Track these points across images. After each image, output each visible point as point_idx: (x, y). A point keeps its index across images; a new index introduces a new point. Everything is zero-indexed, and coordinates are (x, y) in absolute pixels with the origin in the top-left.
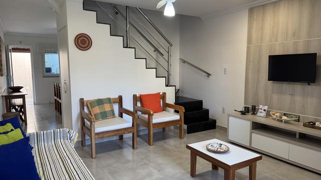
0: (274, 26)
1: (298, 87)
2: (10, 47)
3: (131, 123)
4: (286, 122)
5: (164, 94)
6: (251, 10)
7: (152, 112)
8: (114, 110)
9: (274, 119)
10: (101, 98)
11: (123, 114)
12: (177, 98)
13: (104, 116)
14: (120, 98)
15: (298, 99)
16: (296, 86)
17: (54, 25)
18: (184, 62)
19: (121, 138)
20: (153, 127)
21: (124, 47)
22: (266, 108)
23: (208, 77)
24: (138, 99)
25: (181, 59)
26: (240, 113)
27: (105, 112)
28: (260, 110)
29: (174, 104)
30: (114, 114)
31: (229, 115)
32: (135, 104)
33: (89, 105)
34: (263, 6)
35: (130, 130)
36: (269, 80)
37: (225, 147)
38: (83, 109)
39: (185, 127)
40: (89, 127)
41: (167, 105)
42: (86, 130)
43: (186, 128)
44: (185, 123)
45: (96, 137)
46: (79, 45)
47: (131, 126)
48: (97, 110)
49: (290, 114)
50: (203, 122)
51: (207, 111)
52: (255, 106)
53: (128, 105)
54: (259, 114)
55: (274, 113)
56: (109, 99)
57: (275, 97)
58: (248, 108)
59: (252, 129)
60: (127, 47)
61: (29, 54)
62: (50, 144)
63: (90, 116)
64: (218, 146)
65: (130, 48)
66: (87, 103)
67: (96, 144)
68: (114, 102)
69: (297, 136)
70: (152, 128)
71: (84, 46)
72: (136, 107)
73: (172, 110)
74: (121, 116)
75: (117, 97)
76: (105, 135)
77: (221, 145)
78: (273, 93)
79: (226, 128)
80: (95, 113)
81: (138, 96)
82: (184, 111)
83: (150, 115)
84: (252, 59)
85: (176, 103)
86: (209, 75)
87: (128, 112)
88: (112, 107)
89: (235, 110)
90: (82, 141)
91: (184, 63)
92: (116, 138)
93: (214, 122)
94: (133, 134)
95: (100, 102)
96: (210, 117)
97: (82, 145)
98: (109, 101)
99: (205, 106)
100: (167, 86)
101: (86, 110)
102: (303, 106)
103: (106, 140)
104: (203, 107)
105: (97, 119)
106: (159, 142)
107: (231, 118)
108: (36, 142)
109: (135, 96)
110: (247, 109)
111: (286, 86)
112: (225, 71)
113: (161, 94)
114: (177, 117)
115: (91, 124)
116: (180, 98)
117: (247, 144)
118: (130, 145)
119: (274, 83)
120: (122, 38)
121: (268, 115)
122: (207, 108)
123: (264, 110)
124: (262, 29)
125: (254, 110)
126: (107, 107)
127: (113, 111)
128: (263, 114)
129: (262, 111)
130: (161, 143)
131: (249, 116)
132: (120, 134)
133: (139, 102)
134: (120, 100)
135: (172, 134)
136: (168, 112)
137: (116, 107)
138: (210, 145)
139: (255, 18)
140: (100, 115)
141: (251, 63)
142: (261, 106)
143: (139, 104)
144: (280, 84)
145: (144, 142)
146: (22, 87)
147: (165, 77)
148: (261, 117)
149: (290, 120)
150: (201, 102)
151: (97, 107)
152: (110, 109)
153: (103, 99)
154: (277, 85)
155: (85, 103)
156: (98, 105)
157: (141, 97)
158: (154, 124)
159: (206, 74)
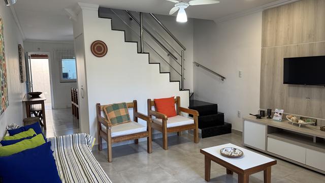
0: (288, 29)
1: (315, 90)
2: (29, 54)
3: (146, 128)
4: (303, 126)
5: (178, 98)
6: (265, 13)
7: (166, 117)
8: (130, 114)
9: (290, 123)
10: (117, 102)
11: (138, 118)
12: (191, 102)
13: (120, 120)
14: (135, 103)
15: (315, 103)
16: (312, 89)
17: (71, 32)
18: (198, 65)
19: (136, 142)
20: (168, 132)
21: (138, 53)
22: (282, 111)
23: (223, 80)
24: (153, 103)
26: (256, 117)
27: (121, 116)
28: (276, 114)
29: (188, 108)
30: (129, 119)
31: (244, 120)
32: (149, 109)
33: (105, 110)
34: (278, 8)
35: (144, 135)
36: (285, 83)
37: (239, 152)
38: (100, 114)
39: (200, 131)
40: (106, 132)
41: (181, 110)
42: (102, 135)
43: (201, 133)
44: (199, 127)
45: (113, 141)
46: (95, 52)
47: (146, 130)
48: (113, 115)
49: (307, 118)
50: (218, 126)
51: (222, 115)
52: (271, 110)
53: (143, 109)
54: (274, 118)
55: (290, 116)
56: (124, 104)
57: (291, 101)
58: (264, 112)
59: (268, 133)
60: (141, 53)
61: (47, 60)
62: (69, 148)
63: (106, 120)
64: (232, 151)
65: (144, 53)
66: (103, 108)
67: (112, 148)
68: (129, 107)
69: (315, 140)
70: (166, 133)
71: (99, 53)
72: (150, 111)
73: (187, 114)
74: (136, 120)
75: (132, 101)
76: (121, 140)
77: (235, 149)
78: (289, 96)
79: (242, 132)
80: (111, 117)
81: (152, 100)
82: (198, 115)
83: (164, 120)
84: (266, 63)
85: (190, 107)
86: (224, 78)
87: (143, 117)
88: (127, 112)
89: (250, 114)
90: (99, 145)
92: (131, 142)
93: (230, 126)
94: (148, 138)
95: (116, 107)
96: (225, 121)
97: (99, 149)
98: (124, 105)
99: (220, 110)
100: (181, 90)
101: (102, 115)
102: (321, 109)
103: (121, 144)
104: (218, 111)
105: (113, 124)
106: (174, 146)
107: (246, 122)
108: (56, 146)
109: (149, 101)
110: (262, 112)
111: (303, 90)
112: (240, 74)
113: (175, 98)
114: (191, 121)
115: (108, 128)
116: (194, 102)
117: (263, 149)
118: (145, 149)
119: (289, 86)
120: (136, 43)
121: (284, 118)
122: (222, 112)
123: (280, 114)
124: (277, 31)
125: (270, 114)
126: (122, 112)
127: (128, 116)
128: (279, 118)
129: (278, 115)
130: (175, 147)
131: (265, 120)
132: (135, 138)
133: (154, 106)
134: (135, 105)
135: (186, 138)
136: (183, 116)
137: (131, 112)
138: (224, 150)
139: (269, 20)
140: (116, 120)
141: (266, 66)
142: (277, 110)
143: (153, 109)
144: (297, 88)
145: (159, 146)
146: (41, 93)
147: (179, 81)
148: (277, 121)
149: (306, 124)
150: (215, 106)
151: (113, 112)
152: (125, 114)
153: (119, 104)
154: (292, 89)
155: (101, 108)
156: (114, 110)
157: (155, 101)
158: (168, 129)
159: (220, 78)
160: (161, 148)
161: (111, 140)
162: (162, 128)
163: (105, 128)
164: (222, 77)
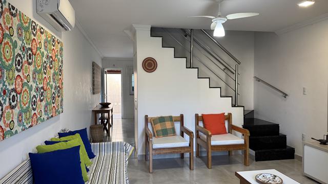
2: (106, 70)
3: (189, 142)
5: (230, 115)
7: (210, 134)
8: (175, 128)
10: (163, 115)
11: (185, 134)
12: (246, 120)
13: (165, 133)
14: (182, 116)
19: (182, 156)
20: (212, 149)
21: (187, 68)
23: (285, 97)
24: (200, 119)
25: (255, 77)
26: (319, 142)
27: (166, 129)
29: (241, 127)
30: (174, 132)
31: (305, 144)
32: (197, 124)
33: (152, 122)
35: (186, 150)
37: (279, 180)
38: (147, 125)
39: (253, 153)
41: (233, 128)
43: (254, 155)
45: (154, 152)
46: (146, 68)
47: (188, 145)
48: (159, 127)
50: (276, 150)
51: (285, 137)
53: (190, 125)
56: (171, 117)
60: (190, 68)
61: (120, 75)
63: (149, 132)
64: (271, 178)
65: (193, 68)
66: (151, 120)
67: (153, 160)
68: (176, 121)
70: (210, 150)
71: (150, 68)
72: (197, 126)
74: (182, 135)
75: (179, 115)
76: (162, 152)
77: (275, 176)
80: (157, 129)
81: (200, 115)
82: (249, 135)
83: (209, 137)
85: (244, 126)
86: (286, 95)
87: (187, 132)
88: (173, 125)
91: (259, 81)
93: (293, 150)
94: (190, 153)
95: (162, 120)
96: (288, 144)
97: (146, 159)
98: (171, 119)
99: (282, 131)
100: (234, 106)
101: (149, 126)
104: (280, 132)
105: (158, 136)
106: (219, 166)
107: (306, 147)
108: (98, 151)
109: (197, 116)
112: (304, 91)
113: (226, 114)
114: (241, 141)
115: (149, 139)
116: (255, 120)
120: (185, 59)
122: (285, 134)
126: (168, 125)
127: (173, 130)
130: (222, 168)
133: (202, 122)
134: (181, 119)
135: (237, 159)
137: (177, 126)
140: (161, 132)
143: (201, 124)
146: (110, 104)
147: (232, 97)
150: (277, 126)
151: (159, 124)
152: (171, 127)
153: (165, 117)
155: (149, 120)
156: (160, 122)
157: (203, 115)
158: (212, 146)
159: (281, 94)
160: (205, 166)
161: (152, 151)
164: (284, 93)
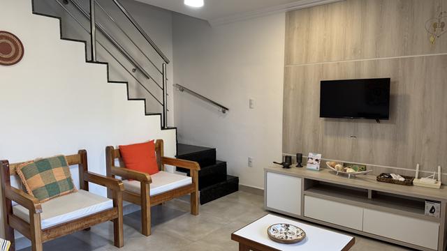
0: (325, 40)
1: (363, 126)
3: (112, 200)
4: (353, 176)
5: (160, 142)
6: (290, 14)
7: (148, 177)
8: (73, 177)
9: (335, 173)
10: (44, 156)
11: (89, 183)
12: (179, 146)
13: (54, 190)
14: (83, 154)
15: (363, 142)
16: (359, 124)
18: (182, 89)
20: (151, 203)
21: (87, 61)
22: (319, 156)
23: (224, 112)
24: (117, 154)
25: (176, 85)
26: (282, 166)
27: (55, 183)
28: (310, 161)
29: (174, 158)
30: (72, 186)
31: (267, 171)
32: (110, 164)
33: (20, 173)
34: (308, 10)
36: (321, 117)
38: (8, 181)
41: (164, 162)
42: (14, 223)
43: (199, 196)
45: (45, 236)
47: (112, 205)
48: (37, 181)
49: (353, 164)
51: (224, 165)
52: (301, 155)
53: (97, 166)
54: (309, 166)
55: (332, 163)
56: (61, 158)
57: (329, 141)
58: (290, 157)
59: (305, 190)
60: (92, 61)
63: (22, 193)
64: (283, 229)
65: (97, 62)
66: (15, 169)
68: (71, 164)
69: (370, 196)
73: (172, 168)
74: (85, 187)
75: (76, 153)
76: (62, 231)
77: (288, 226)
78: (326, 134)
80: (35, 186)
81: (115, 148)
82: (199, 169)
83: (145, 183)
84: (292, 87)
85: (177, 156)
86: (226, 109)
87: (97, 179)
88: (68, 172)
89: (274, 163)
91: (183, 91)
93: (236, 180)
94: (116, 220)
95: (43, 165)
96: (229, 173)
98: (62, 161)
99: (220, 157)
100: (163, 128)
101: (14, 183)
102: (371, 151)
104: (217, 158)
105: (40, 199)
109: (109, 150)
110: (288, 159)
111: (345, 125)
112: (251, 104)
113: (155, 142)
117: (298, 213)
118: (108, 241)
119: (326, 120)
120: (84, 44)
121: (323, 166)
122: (224, 160)
123: (317, 160)
124: (308, 42)
125: (301, 161)
126: (58, 174)
127: (70, 180)
128: (316, 166)
129: (314, 161)
131: (294, 169)
133: (117, 159)
134: (82, 157)
136: (167, 171)
137: (75, 172)
138: (272, 229)
139: (297, 25)
140: (45, 191)
141: (291, 92)
142: (311, 155)
143: (117, 163)
144: (337, 123)
145: (132, 230)
147: (161, 114)
148: (312, 170)
149: (358, 174)
150: (213, 152)
151: (39, 175)
152: (65, 177)
153: (50, 159)
154: (331, 124)
155: (11, 169)
156: (41, 171)
157: (121, 149)
158: (151, 197)
159: (221, 109)
160: (137, 233)
161: (42, 234)
162: (141, 197)
163: (27, 211)
164: (223, 107)
